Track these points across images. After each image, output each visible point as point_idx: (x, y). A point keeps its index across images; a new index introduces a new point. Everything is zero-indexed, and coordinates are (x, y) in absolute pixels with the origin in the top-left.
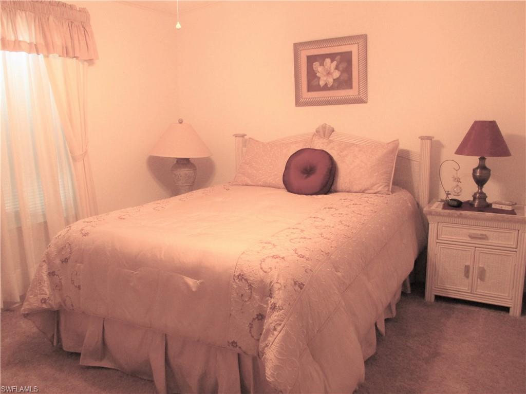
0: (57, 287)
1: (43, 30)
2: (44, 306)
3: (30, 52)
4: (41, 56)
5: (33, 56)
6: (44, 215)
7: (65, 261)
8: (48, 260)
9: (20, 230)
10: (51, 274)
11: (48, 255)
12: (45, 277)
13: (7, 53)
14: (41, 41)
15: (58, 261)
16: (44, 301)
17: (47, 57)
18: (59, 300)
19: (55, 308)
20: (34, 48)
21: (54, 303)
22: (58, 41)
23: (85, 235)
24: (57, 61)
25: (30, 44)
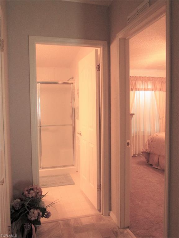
0: (149, 147)
1: (154, 85)
2: (146, 151)
3: (151, 91)
4: (153, 92)
5: (151, 92)
6: (150, 133)
7: (152, 141)
8: (148, 141)
9: (144, 135)
10: (149, 144)
11: (148, 140)
12: (147, 144)
13: (145, 92)
14: (154, 88)
15: (150, 141)
16: (146, 150)
17: (155, 91)
18: (149, 150)
19: (149, 152)
20: (152, 90)
21: (148, 151)
22: (158, 87)
23: (157, 135)
24: (157, 92)
25: (151, 89)
